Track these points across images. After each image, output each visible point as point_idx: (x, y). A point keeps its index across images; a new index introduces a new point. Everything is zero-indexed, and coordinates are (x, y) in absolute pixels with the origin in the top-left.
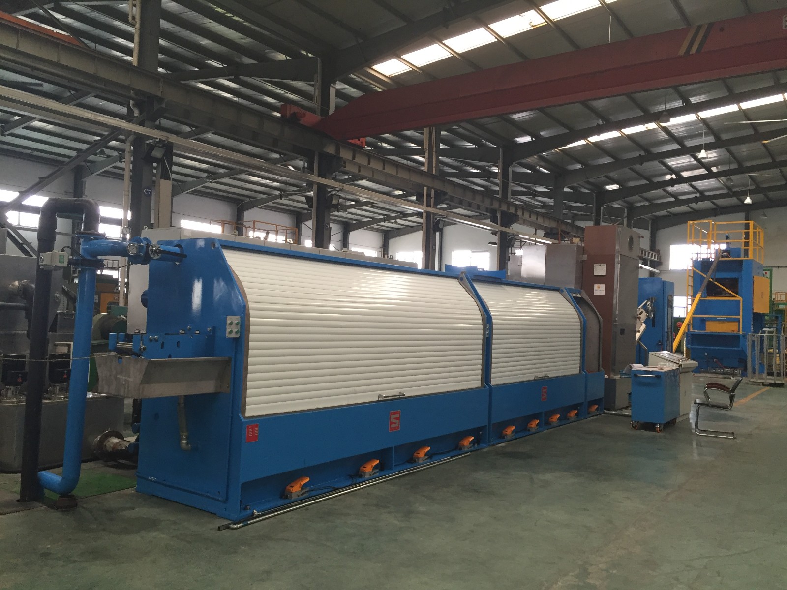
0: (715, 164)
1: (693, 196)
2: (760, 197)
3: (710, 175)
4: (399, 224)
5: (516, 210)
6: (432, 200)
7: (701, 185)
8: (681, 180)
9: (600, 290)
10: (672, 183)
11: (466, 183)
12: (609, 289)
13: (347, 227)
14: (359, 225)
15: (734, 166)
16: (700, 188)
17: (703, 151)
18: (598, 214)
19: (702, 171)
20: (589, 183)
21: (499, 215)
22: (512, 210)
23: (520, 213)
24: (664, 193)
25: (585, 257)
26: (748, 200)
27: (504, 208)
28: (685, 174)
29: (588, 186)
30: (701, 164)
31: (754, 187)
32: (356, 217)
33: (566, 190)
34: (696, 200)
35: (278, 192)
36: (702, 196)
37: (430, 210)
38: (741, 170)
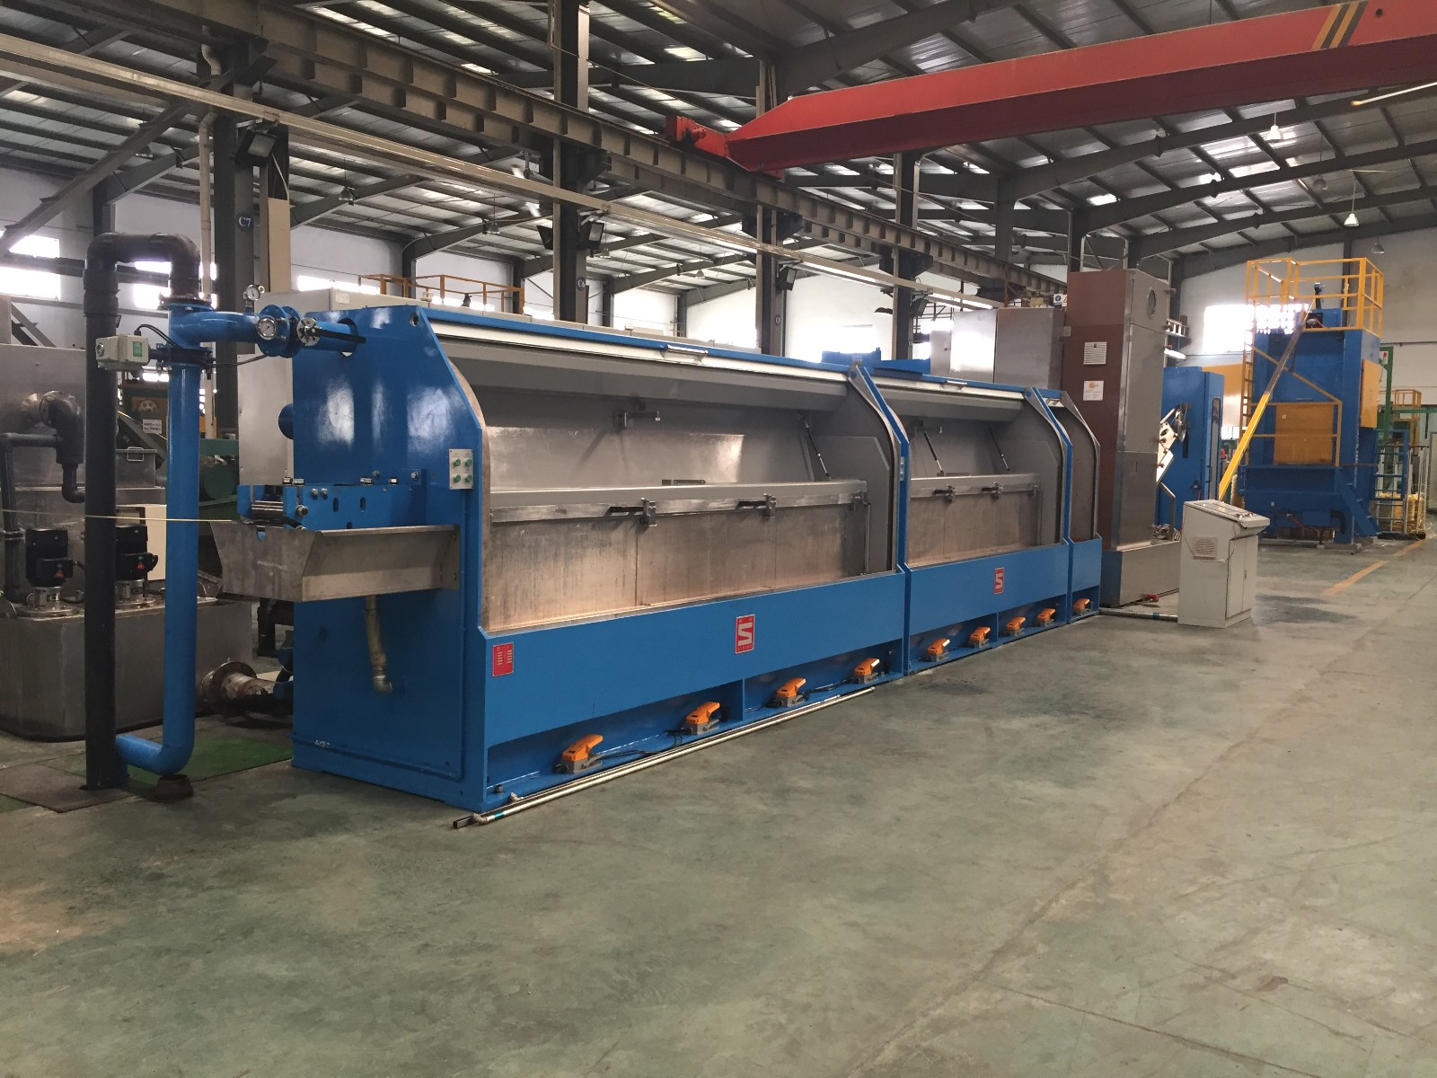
0: (1293, 151)
1: (1250, 213)
2: (1373, 213)
3: (1285, 174)
4: (707, 278)
5: (928, 247)
6: (774, 231)
7: (1265, 192)
8: (1230, 184)
9: (1094, 391)
10: (1214, 189)
11: (831, 197)
12: (1112, 390)
13: (611, 285)
14: (633, 281)
15: (1329, 155)
16: (1264, 199)
17: (1274, 128)
18: (1076, 251)
19: (1270, 166)
20: (1060, 192)
21: (894, 256)
22: (920, 247)
23: (934, 252)
24: (1199, 209)
25: (1067, 331)
26: (1351, 220)
27: (905, 243)
28: (1238, 172)
29: (1058, 199)
30: (1268, 152)
31: (1362, 195)
32: (626, 266)
33: (1018, 206)
34: (1256, 221)
35: (478, 221)
36: (1268, 212)
37: (770, 248)
38: (1339, 163)
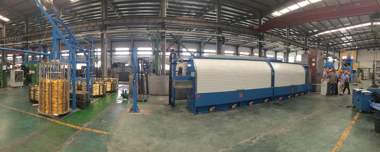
0: (351, 40)
1: (347, 46)
2: (359, 47)
3: (349, 42)
5: (308, 48)
6: (288, 45)
7: (348, 44)
8: (344, 43)
9: (314, 64)
10: (342, 43)
12: (316, 64)
15: (354, 40)
16: (348, 45)
17: (347, 36)
18: (328, 49)
19: (348, 41)
21: (305, 49)
24: (341, 46)
25: (311, 57)
26: (357, 47)
27: (305, 47)
28: (345, 42)
30: (347, 39)
31: (358, 45)
33: (321, 44)
34: (347, 47)
36: (348, 46)
38: (355, 41)
